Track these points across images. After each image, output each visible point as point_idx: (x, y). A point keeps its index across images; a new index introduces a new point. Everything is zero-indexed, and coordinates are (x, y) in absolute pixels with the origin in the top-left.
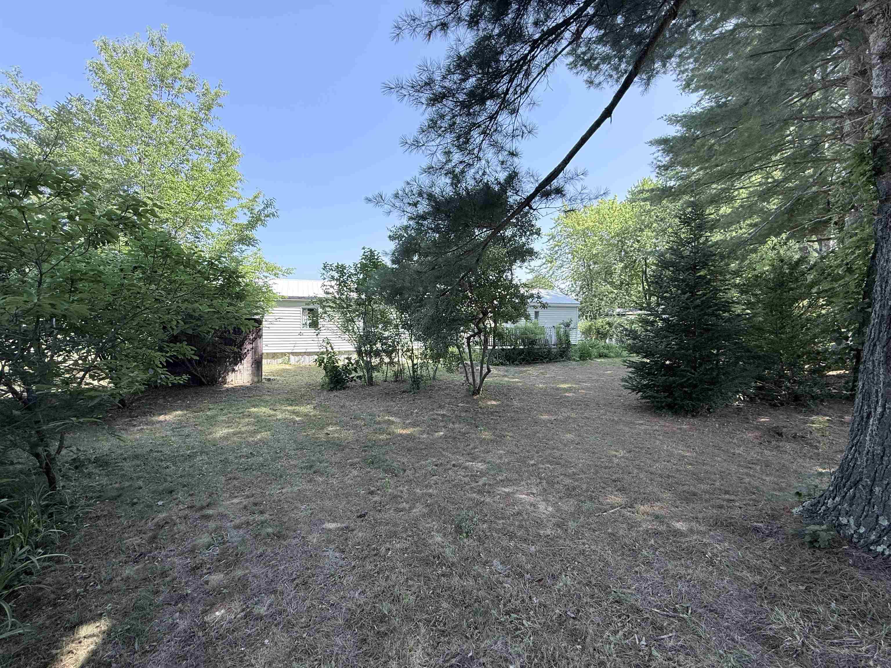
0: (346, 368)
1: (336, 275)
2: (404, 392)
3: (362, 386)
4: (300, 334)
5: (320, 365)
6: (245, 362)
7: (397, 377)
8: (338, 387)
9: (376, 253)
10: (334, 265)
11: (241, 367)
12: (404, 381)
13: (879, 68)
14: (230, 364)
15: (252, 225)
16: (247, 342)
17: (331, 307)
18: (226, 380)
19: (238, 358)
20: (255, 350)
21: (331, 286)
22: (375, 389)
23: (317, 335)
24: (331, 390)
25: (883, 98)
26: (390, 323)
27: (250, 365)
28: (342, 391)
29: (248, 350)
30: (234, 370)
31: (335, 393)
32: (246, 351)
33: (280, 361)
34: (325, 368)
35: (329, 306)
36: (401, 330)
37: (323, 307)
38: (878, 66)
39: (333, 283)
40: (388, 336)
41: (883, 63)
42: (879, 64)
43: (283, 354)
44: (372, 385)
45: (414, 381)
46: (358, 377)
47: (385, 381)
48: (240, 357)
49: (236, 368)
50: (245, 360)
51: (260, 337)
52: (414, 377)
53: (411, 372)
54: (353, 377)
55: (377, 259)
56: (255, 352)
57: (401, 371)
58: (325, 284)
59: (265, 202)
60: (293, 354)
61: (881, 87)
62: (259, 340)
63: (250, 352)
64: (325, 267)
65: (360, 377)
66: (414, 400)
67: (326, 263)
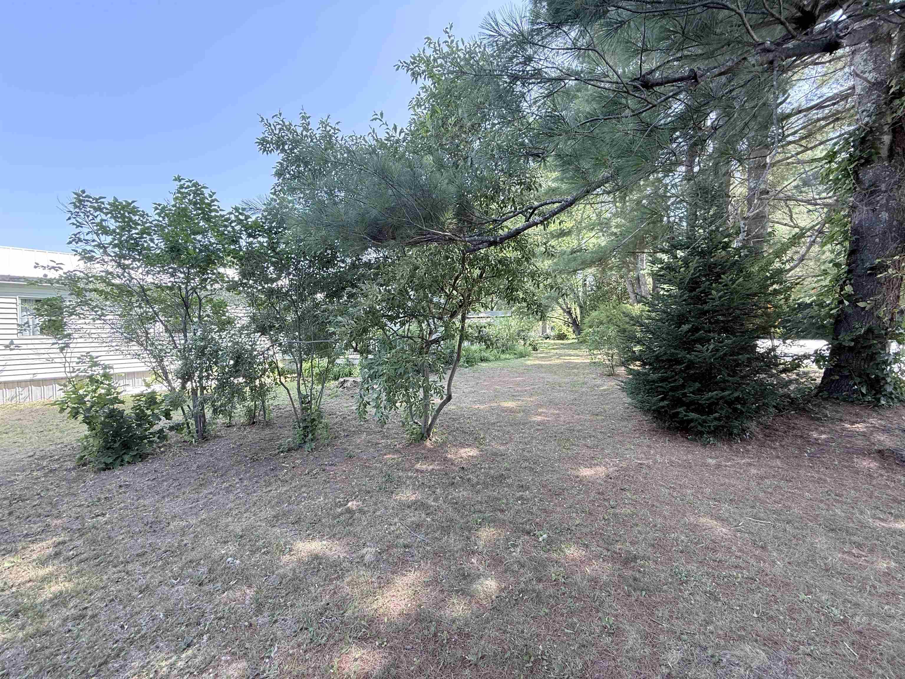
1: (112, 224)
2: (289, 450)
3: (186, 446)
5: (75, 414)
8: (126, 458)
9: (206, 192)
10: (105, 201)
13: (866, 53)
17: (100, 292)
21: (100, 246)
23: (62, 349)
24: (107, 467)
25: (874, 84)
28: (139, 467)
34: (88, 421)
35: (94, 290)
37: (79, 293)
38: (866, 50)
39: (107, 239)
41: (871, 47)
42: (867, 48)
44: (207, 439)
45: (305, 428)
52: (305, 420)
53: (299, 412)
55: (209, 205)
61: (870, 72)
64: (81, 201)
65: (177, 428)
66: (324, 470)
67: (84, 192)
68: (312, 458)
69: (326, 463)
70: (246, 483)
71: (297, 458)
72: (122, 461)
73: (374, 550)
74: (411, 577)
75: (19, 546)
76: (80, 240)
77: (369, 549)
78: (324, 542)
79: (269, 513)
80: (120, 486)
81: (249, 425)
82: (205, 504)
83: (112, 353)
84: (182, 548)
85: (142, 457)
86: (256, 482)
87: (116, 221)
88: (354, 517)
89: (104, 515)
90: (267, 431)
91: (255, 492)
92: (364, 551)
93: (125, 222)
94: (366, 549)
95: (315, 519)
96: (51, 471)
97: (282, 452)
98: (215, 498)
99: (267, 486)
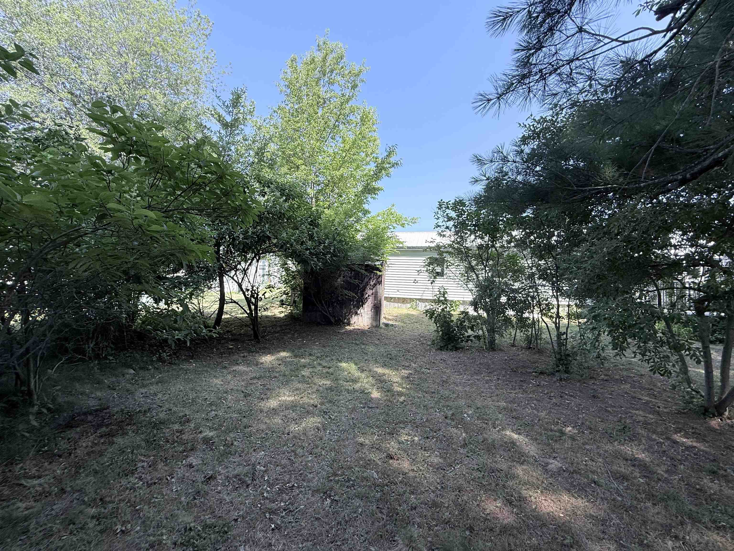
0: (461, 324)
1: (453, 214)
2: (542, 373)
3: (480, 350)
4: (415, 281)
5: (431, 318)
6: (365, 306)
7: (530, 342)
8: (450, 347)
10: (451, 203)
11: (362, 311)
12: (540, 352)
14: (354, 307)
15: (377, 176)
16: (368, 287)
18: (350, 322)
19: (361, 303)
20: (376, 295)
22: (497, 356)
23: (432, 283)
24: (441, 349)
26: (523, 273)
27: (370, 309)
28: (454, 353)
29: (369, 296)
30: (356, 313)
31: (445, 355)
32: (367, 296)
33: (409, 305)
34: (436, 322)
35: (447, 252)
36: (537, 282)
40: (519, 289)
43: (412, 300)
44: (493, 349)
45: (560, 360)
46: (475, 337)
47: (513, 345)
48: (362, 302)
49: (359, 312)
50: (366, 304)
51: (380, 283)
52: (560, 353)
53: (555, 345)
54: (469, 337)
56: (375, 297)
57: (537, 337)
58: (439, 224)
59: (388, 149)
60: (419, 300)
62: (378, 286)
63: (370, 297)
64: (440, 205)
66: (561, 397)
67: (442, 200)
68: (558, 384)
69: (567, 393)
70: (499, 382)
71: (544, 381)
72: (448, 347)
73: (560, 465)
74: (580, 503)
75: (400, 368)
76: (439, 226)
77: (556, 462)
78: (527, 440)
79: (503, 404)
80: (441, 359)
81: (526, 348)
82: (472, 384)
83: (459, 288)
84: (447, 399)
85: (456, 349)
86: (507, 384)
87: (456, 212)
88: (562, 438)
89: (429, 369)
90: (536, 356)
91: (502, 389)
92: (551, 461)
93: (459, 212)
94: (553, 461)
95: (530, 423)
96: (422, 344)
97: (536, 372)
98: (478, 383)
99: (512, 389)
